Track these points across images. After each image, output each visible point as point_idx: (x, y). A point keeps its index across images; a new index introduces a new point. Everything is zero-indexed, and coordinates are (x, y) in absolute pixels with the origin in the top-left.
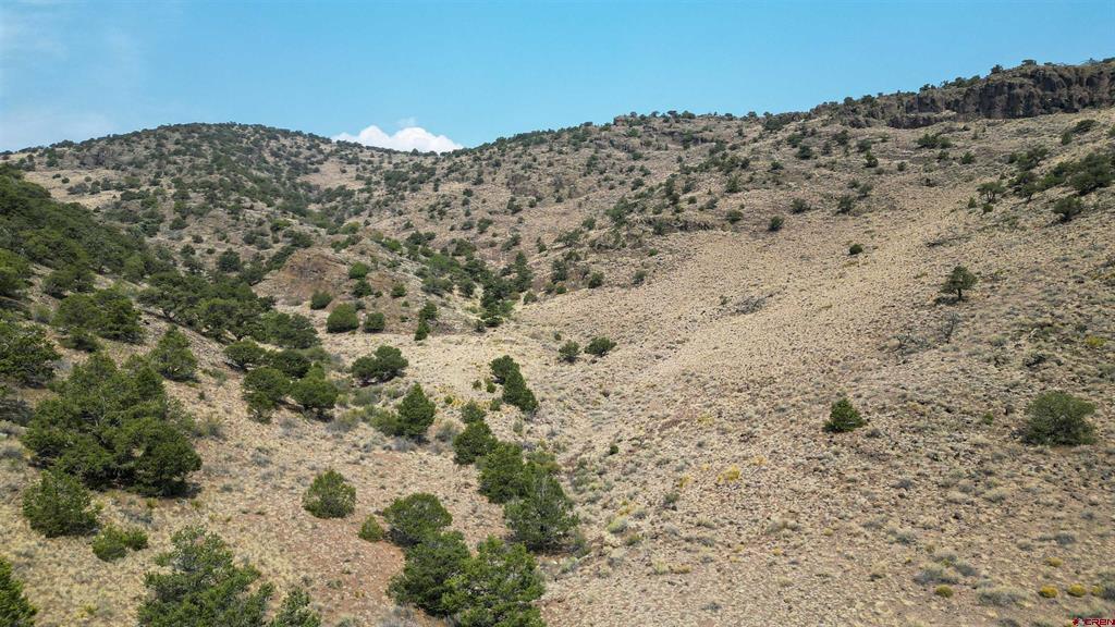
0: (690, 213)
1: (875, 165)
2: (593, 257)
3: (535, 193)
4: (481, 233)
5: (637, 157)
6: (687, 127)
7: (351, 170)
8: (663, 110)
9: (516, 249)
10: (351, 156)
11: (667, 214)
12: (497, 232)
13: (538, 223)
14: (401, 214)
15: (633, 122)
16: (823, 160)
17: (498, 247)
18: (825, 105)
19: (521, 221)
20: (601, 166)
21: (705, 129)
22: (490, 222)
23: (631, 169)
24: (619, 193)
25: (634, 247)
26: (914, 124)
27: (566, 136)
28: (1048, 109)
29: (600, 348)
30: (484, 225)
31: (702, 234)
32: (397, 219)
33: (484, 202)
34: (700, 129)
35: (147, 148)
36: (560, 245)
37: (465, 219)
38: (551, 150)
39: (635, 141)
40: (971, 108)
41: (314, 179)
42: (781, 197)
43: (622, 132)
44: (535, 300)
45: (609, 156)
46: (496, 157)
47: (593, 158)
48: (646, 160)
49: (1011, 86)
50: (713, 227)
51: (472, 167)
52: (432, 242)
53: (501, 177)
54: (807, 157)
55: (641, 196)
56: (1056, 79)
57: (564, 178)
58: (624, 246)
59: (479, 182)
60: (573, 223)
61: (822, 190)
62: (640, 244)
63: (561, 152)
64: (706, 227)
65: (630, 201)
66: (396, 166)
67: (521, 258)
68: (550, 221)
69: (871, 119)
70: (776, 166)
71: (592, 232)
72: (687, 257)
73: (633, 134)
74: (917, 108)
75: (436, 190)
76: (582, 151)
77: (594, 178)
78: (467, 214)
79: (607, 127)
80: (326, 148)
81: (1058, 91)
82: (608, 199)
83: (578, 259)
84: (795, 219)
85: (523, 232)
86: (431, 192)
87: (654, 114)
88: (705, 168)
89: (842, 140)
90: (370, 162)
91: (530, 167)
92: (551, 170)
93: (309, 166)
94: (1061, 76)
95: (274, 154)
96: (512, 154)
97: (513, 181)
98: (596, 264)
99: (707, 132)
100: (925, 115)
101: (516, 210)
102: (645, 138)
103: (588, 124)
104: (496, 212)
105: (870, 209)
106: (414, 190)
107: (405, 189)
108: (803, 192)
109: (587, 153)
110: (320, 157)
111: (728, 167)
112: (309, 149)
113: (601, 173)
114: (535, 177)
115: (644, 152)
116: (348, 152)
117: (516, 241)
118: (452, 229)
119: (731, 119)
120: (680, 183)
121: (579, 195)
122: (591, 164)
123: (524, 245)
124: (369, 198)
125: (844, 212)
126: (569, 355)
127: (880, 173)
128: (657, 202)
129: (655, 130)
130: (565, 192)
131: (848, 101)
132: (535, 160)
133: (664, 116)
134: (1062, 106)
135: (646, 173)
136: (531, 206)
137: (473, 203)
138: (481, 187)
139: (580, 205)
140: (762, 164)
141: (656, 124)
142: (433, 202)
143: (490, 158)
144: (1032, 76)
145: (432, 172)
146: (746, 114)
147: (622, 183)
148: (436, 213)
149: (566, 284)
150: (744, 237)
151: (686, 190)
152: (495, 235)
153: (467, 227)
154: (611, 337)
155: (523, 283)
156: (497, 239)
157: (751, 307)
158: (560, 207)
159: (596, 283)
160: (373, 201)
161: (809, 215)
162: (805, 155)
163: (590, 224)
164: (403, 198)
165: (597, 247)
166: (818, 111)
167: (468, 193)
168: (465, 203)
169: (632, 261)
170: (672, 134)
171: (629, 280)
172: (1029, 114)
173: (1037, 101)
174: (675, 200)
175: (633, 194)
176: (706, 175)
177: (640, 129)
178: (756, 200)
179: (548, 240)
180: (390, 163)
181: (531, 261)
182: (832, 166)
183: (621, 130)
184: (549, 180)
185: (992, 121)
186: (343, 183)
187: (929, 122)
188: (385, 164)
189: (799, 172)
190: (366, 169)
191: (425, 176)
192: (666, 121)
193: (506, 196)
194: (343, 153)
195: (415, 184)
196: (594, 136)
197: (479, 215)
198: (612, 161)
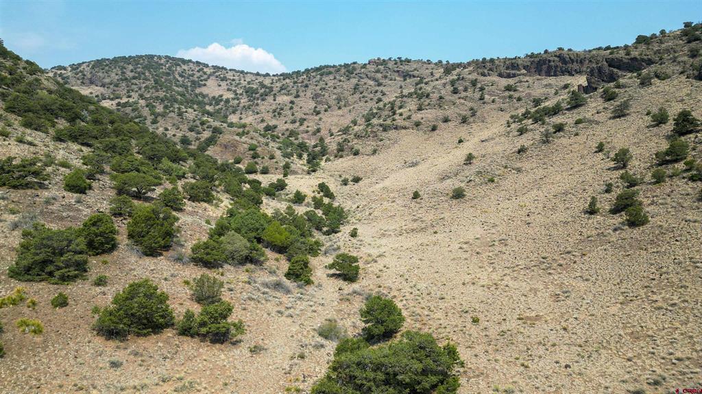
0: (399, 121)
1: (483, 99)
2: (356, 141)
3: (327, 104)
4: (301, 125)
5: (380, 85)
6: (406, 68)
7: (224, 84)
8: (395, 57)
9: (318, 134)
10: (222, 76)
11: (389, 122)
12: (309, 125)
13: (329, 120)
14: (258, 113)
15: (379, 64)
16: (463, 94)
17: (310, 133)
18: (473, 61)
19: (320, 119)
20: (361, 89)
21: (415, 70)
22: (305, 120)
23: (376, 92)
25: (373, 137)
26: (509, 76)
27: (343, 70)
28: (563, 73)
29: (357, 180)
30: (302, 121)
31: (403, 132)
32: (256, 116)
33: (301, 108)
34: (412, 70)
35: (117, 74)
36: (340, 133)
37: (292, 118)
38: (335, 78)
39: (379, 76)
40: (533, 70)
41: (204, 90)
42: (440, 113)
43: (373, 70)
44: (330, 160)
45: (365, 84)
46: (306, 82)
47: (357, 85)
48: (385, 86)
49: (550, 61)
50: (408, 128)
51: (293, 87)
52: (277, 129)
53: (309, 94)
54: (456, 93)
55: (379, 109)
56: (568, 59)
57: (342, 96)
58: (369, 136)
59: (297, 96)
60: (346, 122)
61: (457, 110)
62: (376, 136)
63: (340, 81)
64: (405, 128)
65: (375, 111)
66: (249, 83)
67: (322, 140)
68: (335, 120)
69: (490, 72)
70: (441, 98)
71: (356, 127)
72: (396, 142)
73: (378, 71)
74: (511, 67)
75: (275, 100)
76: (351, 80)
77: (357, 96)
78: (293, 115)
79: (364, 66)
80: (208, 71)
81: (568, 65)
82: (363, 108)
83: (349, 142)
84: (443, 125)
85: (322, 126)
86: (272, 102)
87: (390, 59)
88: (410, 95)
89: (474, 83)
90: (234, 80)
91: (324, 88)
92: (335, 91)
93: (201, 82)
94: (570, 58)
95: (181, 76)
96: (314, 80)
97: (316, 97)
98: (357, 144)
99: (416, 72)
100: (513, 72)
101: (318, 113)
102: (384, 74)
103: (355, 63)
104: (307, 114)
105: (474, 122)
106: (263, 100)
107: (258, 99)
108: (450, 112)
109: (354, 81)
110: (205, 77)
111: (420, 97)
112: (198, 71)
113: (361, 93)
114: (327, 94)
115: (384, 81)
116: (220, 73)
117: (318, 130)
118: (286, 123)
119: (429, 64)
120: (398, 103)
121: (350, 105)
122: (356, 88)
123: (323, 133)
124: (239, 104)
125: (463, 122)
126: (345, 183)
127: (484, 103)
128: (386, 113)
129: (390, 69)
130: (342, 103)
131: (484, 59)
132: (326, 84)
133: (395, 60)
134: (569, 72)
135: (384, 94)
136: (325, 111)
137: (295, 108)
138: (299, 99)
139: (350, 111)
140: (435, 96)
141: (390, 65)
142: (274, 107)
143: (303, 82)
144: (559, 57)
145: (271, 89)
146: (437, 61)
147: (371, 99)
148: (276, 114)
149: (344, 153)
150: (421, 133)
151: (400, 107)
152: (308, 127)
153: (294, 122)
154: (362, 176)
155: (324, 152)
156: (309, 129)
157: (414, 165)
158: (340, 112)
159: (356, 153)
160: (241, 105)
161: (449, 123)
162: (455, 92)
163: (355, 123)
164: (257, 105)
165: (357, 136)
166: (469, 64)
167: (292, 102)
168: (291, 108)
169: (372, 143)
170: (398, 71)
171: (371, 152)
172: (555, 75)
173: (559, 69)
174: (394, 113)
175: (376, 106)
176: (410, 99)
177: (381, 67)
178: (429, 115)
179: (335, 130)
180: (245, 81)
181: (327, 140)
182: (465, 98)
183: (372, 68)
184: (334, 97)
185: (539, 77)
186: (221, 93)
187: (514, 76)
188: (242, 82)
189: (451, 101)
190: (231, 84)
191: (268, 92)
192: (396, 64)
193: (312, 104)
194: (217, 74)
195: (263, 97)
196: (358, 71)
197: (299, 115)
198: (367, 86)
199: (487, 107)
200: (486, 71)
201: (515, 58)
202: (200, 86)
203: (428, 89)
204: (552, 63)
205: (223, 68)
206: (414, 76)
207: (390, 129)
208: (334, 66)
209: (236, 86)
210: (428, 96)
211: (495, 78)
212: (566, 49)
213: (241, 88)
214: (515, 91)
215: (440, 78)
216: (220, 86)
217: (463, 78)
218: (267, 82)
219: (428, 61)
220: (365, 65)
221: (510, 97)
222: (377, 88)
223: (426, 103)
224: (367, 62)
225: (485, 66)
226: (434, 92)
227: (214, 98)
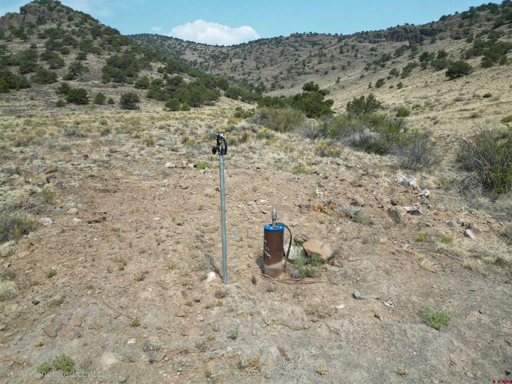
0: (307, 70)
1: (356, 56)
2: (282, 82)
3: (264, 63)
5: (297, 50)
6: (315, 39)
7: (196, 53)
8: (307, 32)
9: (260, 81)
10: (194, 48)
11: (301, 70)
12: (254, 76)
13: (266, 73)
14: (221, 70)
15: (297, 36)
16: (346, 54)
17: (255, 80)
18: (356, 34)
19: (260, 72)
20: (285, 54)
21: (320, 40)
22: (251, 73)
23: (295, 55)
24: (290, 63)
26: (375, 42)
27: (274, 42)
30: (249, 74)
31: (309, 75)
33: (248, 66)
34: (318, 40)
36: (273, 79)
37: (243, 72)
38: (269, 47)
39: (297, 44)
40: (389, 38)
41: (185, 57)
42: (331, 65)
45: (288, 50)
46: (250, 50)
47: (283, 51)
48: (300, 51)
50: (312, 73)
51: (242, 53)
53: (253, 57)
54: (341, 53)
55: (296, 64)
57: (273, 58)
58: (290, 79)
59: (245, 59)
60: (276, 73)
61: (341, 63)
62: (294, 78)
63: (272, 48)
64: (310, 73)
65: (294, 66)
66: (212, 52)
67: (262, 83)
68: (269, 72)
69: (365, 40)
70: (332, 56)
71: (282, 75)
73: (296, 42)
74: (377, 36)
75: (231, 62)
76: (279, 48)
77: (283, 58)
78: (243, 70)
79: (287, 39)
82: (286, 65)
83: (278, 83)
84: (331, 71)
85: (261, 75)
86: (229, 62)
87: (304, 33)
88: (315, 55)
89: (353, 47)
90: (202, 50)
91: (262, 53)
92: (269, 55)
93: (181, 52)
96: (255, 48)
97: (257, 59)
98: (282, 83)
99: (320, 41)
101: (259, 69)
102: (300, 43)
103: (281, 36)
104: (252, 69)
105: (349, 69)
106: (224, 62)
107: (220, 61)
108: (337, 64)
109: (281, 48)
110: (184, 48)
111: (320, 56)
112: (179, 45)
113: (286, 56)
114: (264, 57)
115: (300, 48)
116: (192, 46)
117: (260, 78)
118: (239, 75)
120: (307, 61)
121: (278, 63)
122: (282, 52)
123: (262, 80)
125: (343, 69)
127: (356, 59)
128: (300, 66)
129: (304, 40)
130: (274, 62)
131: (363, 32)
132: (263, 51)
133: (307, 34)
135: (299, 56)
136: (263, 67)
137: (244, 66)
139: (278, 67)
140: (329, 55)
141: (304, 37)
142: (231, 66)
145: (228, 55)
146: (335, 34)
147: (292, 60)
148: (233, 70)
151: (309, 63)
152: (253, 77)
153: (244, 74)
155: (264, 89)
158: (272, 68)
159: (282, 88)
160: (211, 65)
161: (335, 70)
163: (281, 73)
164: (221, 65)
165: (283, 79)
166: (353, 35)
167: (242, 63)
168: (242, 66)
169: (291, 82)
170: (309, 41)
174: (305, 66)
175: (294, 63)
176: (315, 58)
177: (299, 39)
178: (325, 66)
179: (269, 78)
181: (265, 84)
182: (346, 56)
183: (293, 39)
184: (268, 58)
185: (392, 42)
186: (195, 59)
187: (378, 42)
188: (207, 51)
189: (338, 58)
190: (201, 53)
191: (226, 57)
192: (308, 36)
193: (255, 64)
194: (190, 46)
195: (224, 60)
196: (283, 42)
197: (247, 70)
198: (289, 51)
199: (358, 61)
200: (362, 40)
201: (380, 31)
202: (181, 54)
203: (326, 51)
204: (400, 34)
205: (193, 42)
206: (319, 44)
207: (302, 74)
208: (268, 39)
209: (204, 54)
210: (325, 55)
211: (366, 44)
212: (410, 24)
213: (208, 55)
214: (376, 51)
215: (334, 45)
216: (194, 54)
217: (348, 45)
218: (224, 50)
219: (329, 34)
220: (288, 37)
221: (371, 54)
222: (296, 52)
223: (324, 60)
224: (289, 36)
225: (362, 36)
226: (329, 53)
227: (191, 62)
